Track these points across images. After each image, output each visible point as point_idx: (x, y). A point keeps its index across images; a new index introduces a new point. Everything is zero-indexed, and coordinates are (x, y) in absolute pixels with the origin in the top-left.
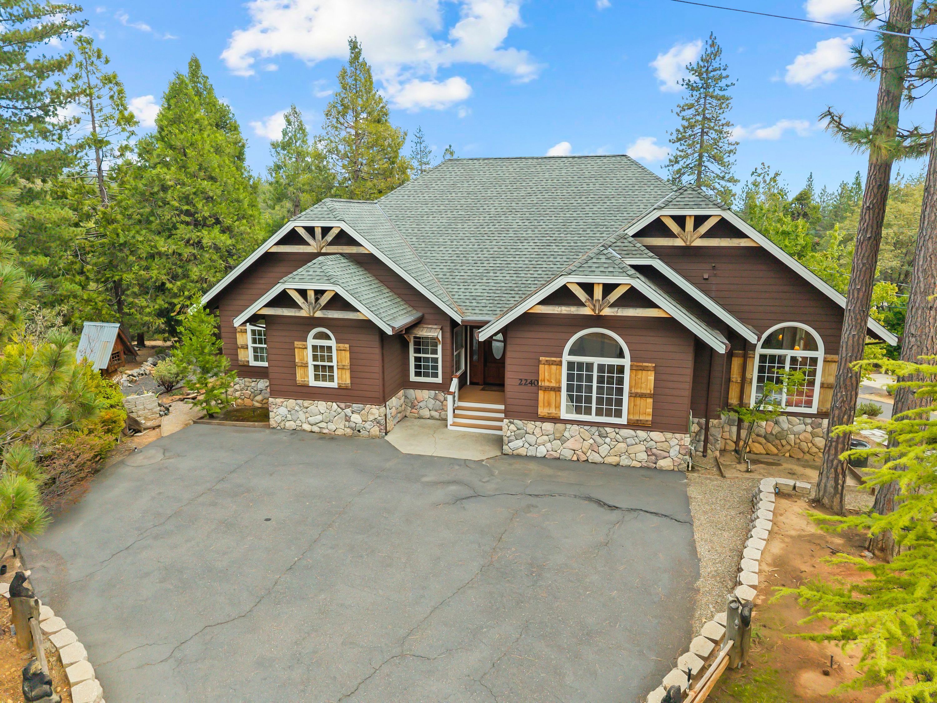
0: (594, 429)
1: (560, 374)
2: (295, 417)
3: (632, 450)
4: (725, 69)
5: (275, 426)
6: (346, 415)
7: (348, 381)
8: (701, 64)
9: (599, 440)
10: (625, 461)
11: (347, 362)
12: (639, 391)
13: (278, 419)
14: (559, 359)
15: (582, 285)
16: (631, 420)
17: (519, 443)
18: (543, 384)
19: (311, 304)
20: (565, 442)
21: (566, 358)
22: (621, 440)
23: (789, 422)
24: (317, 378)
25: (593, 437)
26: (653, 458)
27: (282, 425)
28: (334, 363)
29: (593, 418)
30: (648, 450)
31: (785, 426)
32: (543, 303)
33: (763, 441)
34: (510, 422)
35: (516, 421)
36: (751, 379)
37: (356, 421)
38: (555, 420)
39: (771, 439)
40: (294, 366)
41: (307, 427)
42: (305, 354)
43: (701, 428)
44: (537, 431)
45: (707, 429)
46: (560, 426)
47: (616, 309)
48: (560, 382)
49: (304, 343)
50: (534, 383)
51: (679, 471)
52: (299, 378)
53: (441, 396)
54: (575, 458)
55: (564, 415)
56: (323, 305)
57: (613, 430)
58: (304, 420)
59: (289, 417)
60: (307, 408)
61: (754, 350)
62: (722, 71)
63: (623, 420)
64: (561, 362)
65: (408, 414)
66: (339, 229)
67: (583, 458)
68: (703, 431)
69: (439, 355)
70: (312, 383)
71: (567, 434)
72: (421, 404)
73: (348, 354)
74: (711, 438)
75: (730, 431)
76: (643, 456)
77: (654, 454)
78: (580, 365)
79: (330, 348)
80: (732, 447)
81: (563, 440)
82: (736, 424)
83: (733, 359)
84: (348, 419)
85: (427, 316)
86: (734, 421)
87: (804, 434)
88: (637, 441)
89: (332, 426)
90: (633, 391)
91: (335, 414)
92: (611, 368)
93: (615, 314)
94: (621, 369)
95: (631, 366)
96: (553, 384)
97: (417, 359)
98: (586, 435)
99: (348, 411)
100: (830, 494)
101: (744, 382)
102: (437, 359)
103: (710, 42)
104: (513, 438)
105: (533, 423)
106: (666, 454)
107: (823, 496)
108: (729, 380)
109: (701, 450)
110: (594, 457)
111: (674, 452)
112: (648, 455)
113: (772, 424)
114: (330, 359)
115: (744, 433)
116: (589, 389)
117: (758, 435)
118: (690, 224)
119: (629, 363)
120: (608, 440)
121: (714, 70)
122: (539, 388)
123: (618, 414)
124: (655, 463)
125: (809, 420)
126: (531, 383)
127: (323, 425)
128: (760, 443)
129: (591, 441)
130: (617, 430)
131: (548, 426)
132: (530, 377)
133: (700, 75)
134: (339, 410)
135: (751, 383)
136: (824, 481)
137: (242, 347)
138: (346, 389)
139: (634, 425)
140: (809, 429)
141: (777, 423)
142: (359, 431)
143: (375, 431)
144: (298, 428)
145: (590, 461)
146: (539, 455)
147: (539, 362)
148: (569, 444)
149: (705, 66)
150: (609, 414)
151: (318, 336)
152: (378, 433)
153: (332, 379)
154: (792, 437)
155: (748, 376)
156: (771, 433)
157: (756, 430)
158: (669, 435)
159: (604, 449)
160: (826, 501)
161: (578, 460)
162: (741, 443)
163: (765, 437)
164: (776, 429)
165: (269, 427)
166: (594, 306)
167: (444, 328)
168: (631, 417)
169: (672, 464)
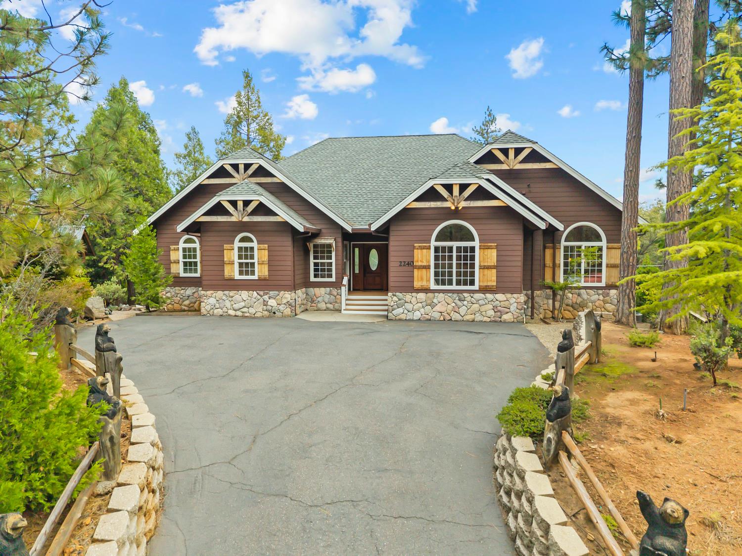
0: (455, 295)
1: (430, 256)
2: (221, 305)
3: (483, 309)
4: (499, 132)
5: (205, 313)
6: (264, 301)
7: (267, 273)
8: (483, 127)
9: (459, 303)
10: (478, 318)
11: (266, 258)
12: (486, 264)
13: (208, 307)
14: (428, 245)
15: (444, 186)
16: (481, 286)
17: (400, 310)
18: (417, 264)
19: (240, 211)
20: (434, 306)
21: (433, 243)
22: (475, 302)
23: (588, 294)
24: (241, 273)
25: (455, 301)
26: (499, 313)
27: (211, 312)
28: (255, 260)
29: (454, 287)
30: (495, 308)
31: (585, 296)
32: (417, 200)
33: (571, 309)
34: (393, 295)
35: (397, 294)
36: (560, 264)
37: (272, 305)
38: (426, 290)
39: (576, 307)
40: (223, 264)
41: (232, 312)
42: (232, 254)
43: (529, 298)
44: (414, 300)
45: (533, 298)
46: (430, 295)
47: (469, 202)
48: (429, 262)
49: (232, 245)
50: (410, 264)
51: (518, 322)
52: (227, 273)
53: (335, 292)
54: (442, 318)
55: (433, 286)
56: (249, 212)
57: (469, 295)
58: (229, 307)
59: (217, 306)
60: (232, 297)
61: (560, 243)
62: (498, 133)
63: (476, 287)
64: (430, 246)
65: (308, 307)
66: (258, 165)
67: (448, 318)
68: (530, 300)
69: (333, 260)
70: (237, 277)
71: (435, 301)
72: (319, 299)
73: (266, 252)
74: (536, 304)
75: (547, 304)
76: (491, 313)
77: (499, 311)
78: (444, 248)
79: (252, 249)
80: (550, 314)
81: (432, 305)
82: (552, 297)
83: (546, 250)
84: (265, 303)
85: (323, 231)
86: (550, 295)
87: (599, 302)
88: (487, 301)
89: (252, 311)
90: (482, 264)
91: (255, 300)
92: (466, 249)
93: (469, 206)
94: (473, 249)
95: (480, 246)
96: (425, 264)
97: (316, 264)
98: (450, 300)
99: (266, 297)
100: (626, 314)
101: (555, 266)
102: (331, 263)
103: (488, 113)
104: (395, 307)
105: (410, 294)
106: (508, 310)
107: (622, 317)
108: (544, 266)
109: (530, 314)
110: (456, 316)
111: (513, 308)
112: (495, 312)
113: (577, 296)
114: (252, 257)
115: (557, 304)
116: (451, 266)
117: (567, 305)
118: (512, 154)
119: (479, 244)
120: (465, 303)
121: (492, 132)
122: (414, 267)
123: (472, 283)
124: (500, 318)
125: (600, 292)
126: (408, 264)
127: (245, 310)
128: (569, 311)
129: (454, 304)
130: (472, 295)
131: (421, 296)
132: (407, 260)
133: (482, 135)
134: (259, 297)
135: (559, 267)
136: (621, 306)
137: (175, 262)
138: (265, 280)
139: (484, 290)
140: (601, 297)
141: (579, 295)
142: (274, 313)
143: (288, 311)
144: (224, 314)
145: (453, 319)
146: (415, 318)
147: (414, 247)
148: (437, 308)
149: (485, 129)
150: (465, 284)
151: (243, 240)
152: (290, 313)
153: (253, 273)
154: (590, 304)
155: (557, 262)
156: (576, 303)
157: (566, 301)
158: (509, 295)
159: (463, 310)
160: (624, 320)
161: (444, 320)
162: (556, 312)
163: (572, 306)
164: (579, 300)
165: (200, 315)
166: (454, 200)
167: (337, 239)
168: (481, 284)
169: (512, 317)
